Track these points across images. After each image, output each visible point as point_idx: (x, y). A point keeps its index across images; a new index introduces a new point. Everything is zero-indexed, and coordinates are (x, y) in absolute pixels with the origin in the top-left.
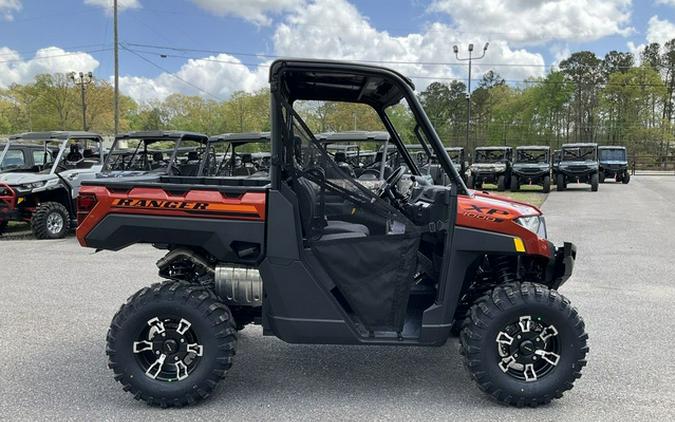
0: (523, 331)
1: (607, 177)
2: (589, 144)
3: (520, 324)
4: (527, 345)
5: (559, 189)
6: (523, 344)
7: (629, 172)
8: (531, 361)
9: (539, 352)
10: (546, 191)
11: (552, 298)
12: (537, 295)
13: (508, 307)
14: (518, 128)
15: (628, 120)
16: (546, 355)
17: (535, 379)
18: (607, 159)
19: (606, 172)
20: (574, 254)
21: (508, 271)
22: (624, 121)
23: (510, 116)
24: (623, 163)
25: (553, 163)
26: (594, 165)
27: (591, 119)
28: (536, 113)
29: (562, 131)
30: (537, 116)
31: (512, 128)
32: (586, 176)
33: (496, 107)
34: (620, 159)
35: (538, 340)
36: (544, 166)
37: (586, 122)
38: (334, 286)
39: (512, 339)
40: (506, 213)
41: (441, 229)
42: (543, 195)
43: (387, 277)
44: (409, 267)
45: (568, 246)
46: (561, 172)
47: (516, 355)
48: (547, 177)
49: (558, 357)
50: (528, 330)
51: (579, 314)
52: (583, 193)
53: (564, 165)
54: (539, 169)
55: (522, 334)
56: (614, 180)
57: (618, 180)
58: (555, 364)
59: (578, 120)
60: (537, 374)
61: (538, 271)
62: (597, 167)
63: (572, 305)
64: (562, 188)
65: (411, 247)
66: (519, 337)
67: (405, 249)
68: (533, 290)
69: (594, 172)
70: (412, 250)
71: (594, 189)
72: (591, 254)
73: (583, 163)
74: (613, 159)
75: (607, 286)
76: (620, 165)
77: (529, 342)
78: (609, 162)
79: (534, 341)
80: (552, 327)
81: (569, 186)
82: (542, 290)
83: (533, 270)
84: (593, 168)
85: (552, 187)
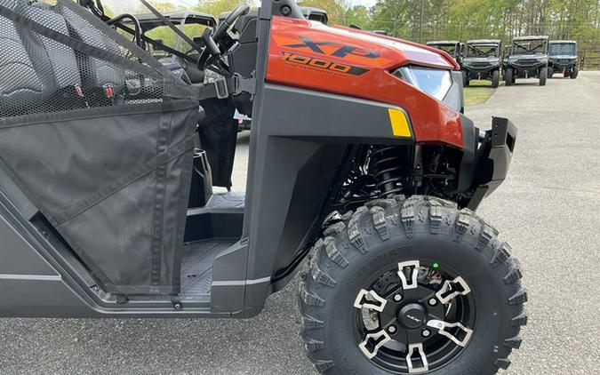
0: (406, 286)
1: (555, 72)
2: (541, 37)
3: (401, 274)
4: (412, 312)
5: (507, 85)
6: (406, 309)
7: (577, 68)
8: (421, 338)
9: (434, 323)
10: (495, 86)
11: (460, 229)
12: (432, 222)
13: (374, 246)
14: (473, 29)
15: (577, 19)
16: (446, 329)
17: (425, 369)
18: (556, 54)
19: (555, 67)
20: (511, 142)
21: (392, 175)
22: (575, 20)
23: (466, 17)
24: (572, 57)
25: (503, 59)
26: (543, 58)
27: (542, 19)
28: (490, 14)
29: (514, 31)
30: (492, 18)
31: (468, 29)
32: (534, 70)
33: (453, 8)
34: (569, 54)
35: (433, 302)
36: (494, 61)
37: (538, 22)
38: (34, 211)
39: (384, 302)
40: (371, 56)
41: (238, 92)
42: (491, 90)
43: (132, 193)
44: (177, 173)
45: (500, 123)
46: (511, 66)
47: (392, 329)
48: (496, 72)
49: (469, 332)
50: (414, 285)
51: (513, 256)
52: (530, 87)
53: (513, 59)
54: (488, 64)
55: (402, 293)
56: (562, 75)
57: (566, 76)
58: (463, 344)
59: (530, 20)
60: (429, 360)
61: (448, 173)
62: (547, 61)
63: (500, 239)
64: (511, 83)
65: (178, 129)
66: (398, 298)
67: (167, 135)
68: (424, 211)
69: (543, 66)
70: (180, 137)
71: (542, 83)
72: (536, 147)
73: (532, 56)
74: (563, 54)
75: (553, 184)
76: (570, 60)
77: (416, 306)
78: (559, 57)
79: (425, 305)
80: (459, 280)
81: (517, 81)
82: (444, 210)
83: (438, 172)
84: (542, 61)
85: (500, 82)
